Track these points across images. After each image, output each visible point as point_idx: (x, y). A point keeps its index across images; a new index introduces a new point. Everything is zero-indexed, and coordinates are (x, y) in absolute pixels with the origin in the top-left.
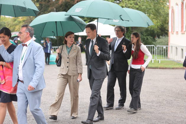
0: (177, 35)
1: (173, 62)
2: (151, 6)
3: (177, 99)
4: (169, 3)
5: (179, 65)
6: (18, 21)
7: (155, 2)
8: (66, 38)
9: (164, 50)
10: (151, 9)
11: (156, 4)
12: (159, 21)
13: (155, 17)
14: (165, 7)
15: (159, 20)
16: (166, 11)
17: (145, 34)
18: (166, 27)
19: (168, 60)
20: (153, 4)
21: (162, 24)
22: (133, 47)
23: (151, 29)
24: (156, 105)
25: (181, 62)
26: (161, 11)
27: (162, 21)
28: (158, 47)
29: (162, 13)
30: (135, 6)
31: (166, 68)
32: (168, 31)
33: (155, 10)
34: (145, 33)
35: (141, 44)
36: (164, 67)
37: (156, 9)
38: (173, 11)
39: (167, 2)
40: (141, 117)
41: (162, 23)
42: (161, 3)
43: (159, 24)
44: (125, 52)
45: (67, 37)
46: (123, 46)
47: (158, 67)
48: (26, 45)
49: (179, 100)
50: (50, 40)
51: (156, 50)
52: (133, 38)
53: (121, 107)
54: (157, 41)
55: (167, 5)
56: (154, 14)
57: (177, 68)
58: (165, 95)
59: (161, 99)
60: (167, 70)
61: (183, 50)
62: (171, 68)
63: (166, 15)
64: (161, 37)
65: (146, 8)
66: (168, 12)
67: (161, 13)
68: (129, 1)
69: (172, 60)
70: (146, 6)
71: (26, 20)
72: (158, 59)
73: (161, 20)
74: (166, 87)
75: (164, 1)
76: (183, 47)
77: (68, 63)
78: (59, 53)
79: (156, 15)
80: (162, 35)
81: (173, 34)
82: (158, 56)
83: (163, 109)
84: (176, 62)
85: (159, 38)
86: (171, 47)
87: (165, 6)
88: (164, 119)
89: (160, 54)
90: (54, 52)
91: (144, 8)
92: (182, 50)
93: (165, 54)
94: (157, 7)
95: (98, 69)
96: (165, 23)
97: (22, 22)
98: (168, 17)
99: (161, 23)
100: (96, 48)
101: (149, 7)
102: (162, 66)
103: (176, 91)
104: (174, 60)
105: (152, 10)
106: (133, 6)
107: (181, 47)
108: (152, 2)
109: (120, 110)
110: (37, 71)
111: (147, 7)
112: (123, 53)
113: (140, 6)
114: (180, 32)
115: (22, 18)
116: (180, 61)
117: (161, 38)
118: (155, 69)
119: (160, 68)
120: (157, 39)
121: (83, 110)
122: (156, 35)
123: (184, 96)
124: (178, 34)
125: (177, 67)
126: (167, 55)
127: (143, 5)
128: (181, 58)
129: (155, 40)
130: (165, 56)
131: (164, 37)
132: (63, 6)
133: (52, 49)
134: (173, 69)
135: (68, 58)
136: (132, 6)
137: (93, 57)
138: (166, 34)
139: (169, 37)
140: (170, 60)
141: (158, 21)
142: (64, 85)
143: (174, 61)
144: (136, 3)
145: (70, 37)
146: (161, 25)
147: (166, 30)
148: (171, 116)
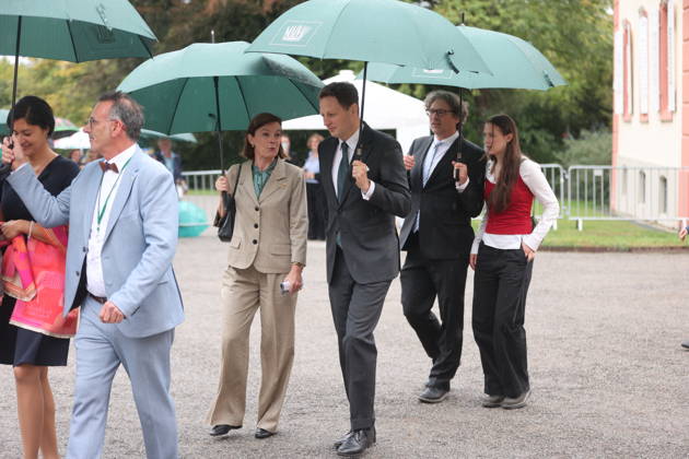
0: (645, 126)
1: (631, 225)
2: (545, 20)
3: (647, 365)
4: (613, 8)
5: (652, 236)
6: (53, 78)
7: (562, 5)
8: (250, 136)
9: (598, 183)
10: (547, 29)
11: (566, 14)
12: (576, 74)
13: (563, 61)
14: (598, 22)
15: (577, 70)
16: (603, 36)
17: (525, 124)
18: (604, 97)
19: (611, 218)
20: (556, 11)
21: (587, 87)
22: (490, 167)
23: (546, 105)
24: (567, 385)
25: (659, 227)
26: (584, 37)
27: (587, 76)
28: (574, 171)
29: (587, 43)
30: (487, 19)
31: (603, 250)
32: (611, 111)
33: (562, 33)
34: (524, 118)
35: (523, 157)
36: (597, 246)
37: (566, 32)
38: (628, 38)
39: (605, 3)
40: (512, 432)
41: (590, 83)
42: (583, 10)
43: (576, 85)
44: (462, 186)
45: (253, 135)
46: (457, 165)
47: (575, 245)
48: (114, 168)
49: (654, 365)
50: (175, 145)
51: (566, 180)
52: (492, 135)
53: (437, 395)
54: (568, 147)
55: (607, 15)
56: (556, 50)
57: (644, 249)
58: (602, 348)
59: (585, 362)
60: (606, 255)
61: (669, 182)
62: (623, 247)
63: (603, 54)
64: (583, 132)
65: (527, 27)
66: (609, 43)
67: (582, 44)
68: (467, 3)
69: (627, 218)
70: (530, 20)
71: (86, 74)
72: (574, 214)
73: (584, 72)
74: (606, 319)
75: (593, 2)
76: (667, 169)
77: (256, 226)
78: (224, 193)
79: (567, 53)
80: (588, 128)
81: (628, 122)
82: (573, 205)
83: (593, 399)
84: (640, 225)
85: (577, 136)
86: (621, 171)
87: (599, 19)
88: (599, 436)
89: (582, 197)
90: (190, 192)
91: (522, 27)
92: (664, 180)
93: (598, 197)
94: (570, 22)
95: (368, 245)
96: (600, 81)
97: (69, 80)
98: (612, 60)
99: (584, 81)
100: (360, 170)
101: (541, 25)
102: (592, 241)
103: (642, 334)
104: (633, 219)
105: (551, 33)
106: (482, 19)
107: (659, 169)
108: (552, 3)
109: (434, 405)
110: (147, 257)
111: (532, 23)
112: (457, 190)
113: (505, 20)
114: (654, 117)
115: (69, 67)
116: (656, 222)
117: (583, 138)
118: (561, 254)
119: (582, 249)
120: (569, 140)
121: (297, 406)
122: (568, 128)
123: (671, 353)
124: (647, 122)
125: (643, 245)
126: (607, 202)
127: (517, 17)
128: (660, 212)
129: (561, 147)
130: (598, 203)
131: (595, 135)
132: (218, 23)
133: (183, 182)
134: (630, 250)
135: (257, 209)
136: (475, 19)
137: (348, 203)
138: (603, 125)
139: (614, 135)
140: (618, 219)
141: (572, 74)
142: (247, 310)
143: (632, 222)
144: (492, 7)
145: (266, 135)
146: (583, 88)
147: (602, 108)
148: (626, 426)
